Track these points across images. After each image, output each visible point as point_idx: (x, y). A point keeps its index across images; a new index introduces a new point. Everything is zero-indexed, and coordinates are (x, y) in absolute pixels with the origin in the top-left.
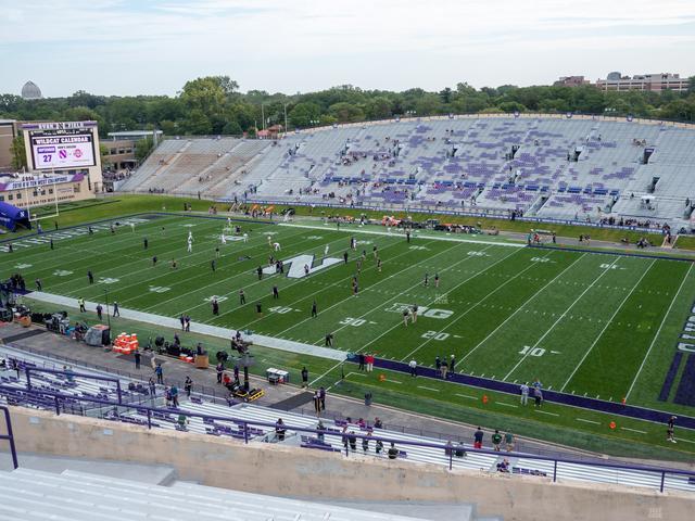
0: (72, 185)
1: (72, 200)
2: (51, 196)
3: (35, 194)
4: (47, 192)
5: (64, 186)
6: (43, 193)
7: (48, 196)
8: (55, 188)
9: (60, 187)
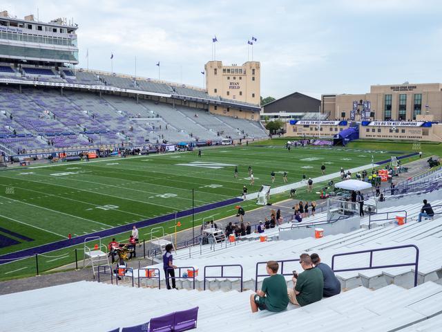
0: (421, 129)
1: (420, 140)
2: (403, 134)
3: (391, 131)
4: (400, 131)
5: (415, 129)
6: (397, 131)
7: (400, 134)
8: (407, 130)
9: (411, 129)
